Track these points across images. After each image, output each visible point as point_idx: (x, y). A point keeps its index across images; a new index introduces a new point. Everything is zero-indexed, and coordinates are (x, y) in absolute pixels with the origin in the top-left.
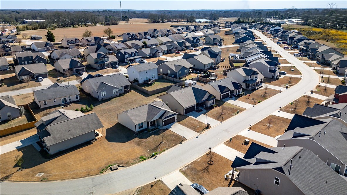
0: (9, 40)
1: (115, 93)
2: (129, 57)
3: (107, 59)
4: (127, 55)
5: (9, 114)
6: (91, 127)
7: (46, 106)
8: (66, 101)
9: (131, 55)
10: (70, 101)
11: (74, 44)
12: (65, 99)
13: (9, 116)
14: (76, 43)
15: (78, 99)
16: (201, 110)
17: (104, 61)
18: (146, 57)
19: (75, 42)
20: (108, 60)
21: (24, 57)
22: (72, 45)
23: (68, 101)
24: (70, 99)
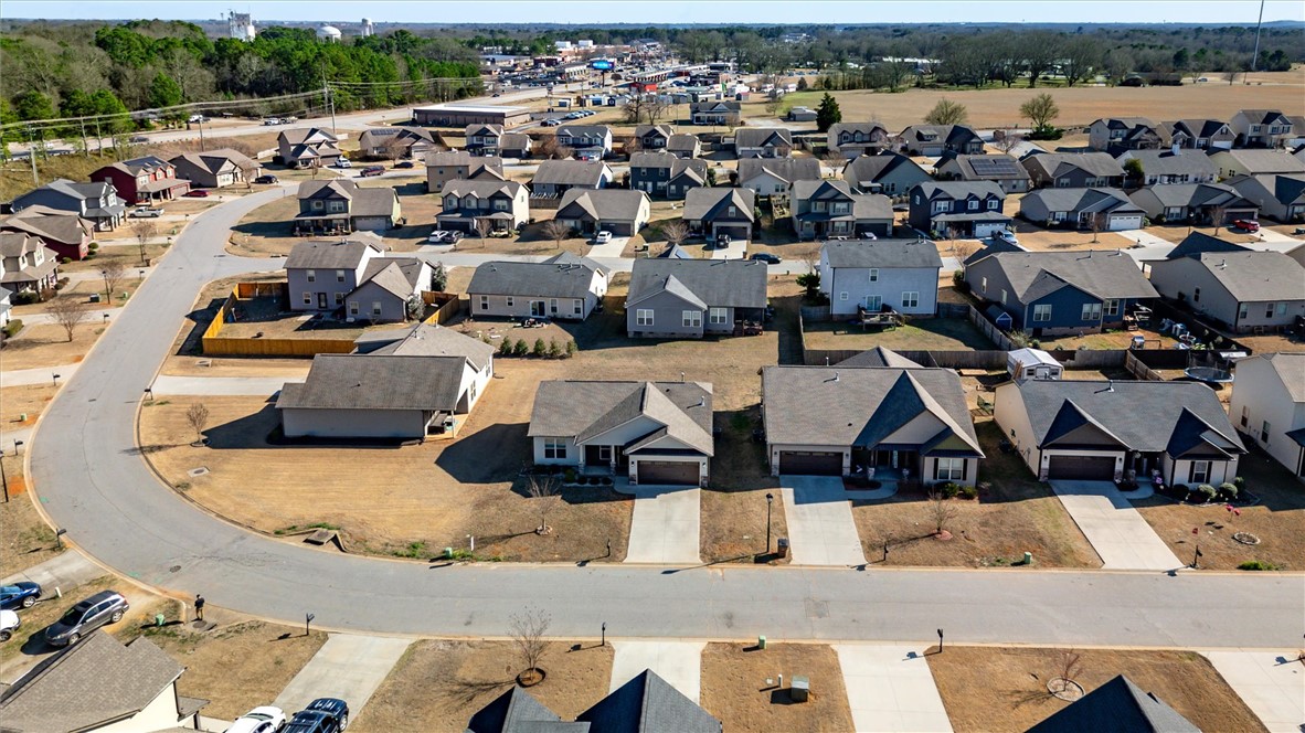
0: (716, 115)
1: (687, 322)
2: (947, 213)
3: (844, 205)
4: (943, 205)
5: (377, 306)
6: (418, 396)
7: (485, 312)
8: (542, 313)
9: (961, 206)
10: (552, 314)
11: (860, 145)
12: (541, 304)
13: (377, 312)
14: (870, 141)
15: (581, 316)
16: (875, 485)
17: (831, 213)
18: (1046, 222)
19: (866, 138)
20: (849, 211)
21: (648, 169)
22: (852, 149)
23: (548, 312)
24: (554, 309)
